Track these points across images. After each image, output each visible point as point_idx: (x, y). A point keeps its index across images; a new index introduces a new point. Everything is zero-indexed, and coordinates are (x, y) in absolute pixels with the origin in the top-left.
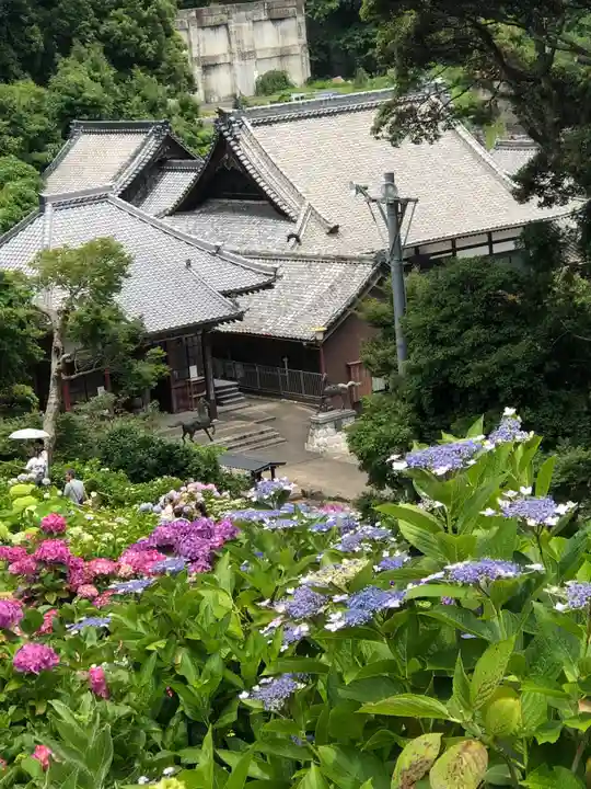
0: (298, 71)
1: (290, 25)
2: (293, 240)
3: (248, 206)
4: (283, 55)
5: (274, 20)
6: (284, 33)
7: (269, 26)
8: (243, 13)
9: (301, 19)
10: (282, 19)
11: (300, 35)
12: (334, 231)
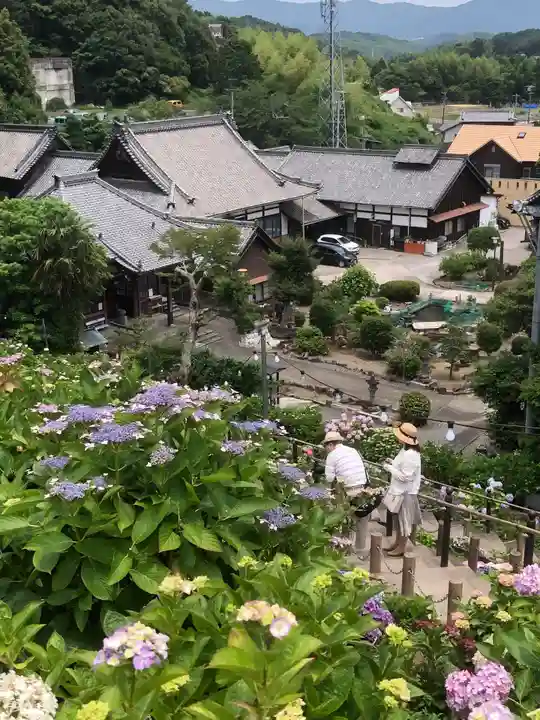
0: (68, 98)
1: (64, 73)
2: (171, 207)
3: (131, 183)
4: (61, 89)
5: (57, 69)
6: (60, 77)
7: (53, 72)
8: (40, 64)
9: (70, 70)
10: (60, 69)
11: (69, 80)
12: (191, 202)
